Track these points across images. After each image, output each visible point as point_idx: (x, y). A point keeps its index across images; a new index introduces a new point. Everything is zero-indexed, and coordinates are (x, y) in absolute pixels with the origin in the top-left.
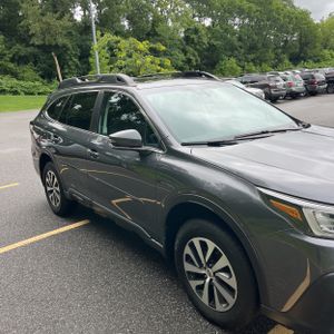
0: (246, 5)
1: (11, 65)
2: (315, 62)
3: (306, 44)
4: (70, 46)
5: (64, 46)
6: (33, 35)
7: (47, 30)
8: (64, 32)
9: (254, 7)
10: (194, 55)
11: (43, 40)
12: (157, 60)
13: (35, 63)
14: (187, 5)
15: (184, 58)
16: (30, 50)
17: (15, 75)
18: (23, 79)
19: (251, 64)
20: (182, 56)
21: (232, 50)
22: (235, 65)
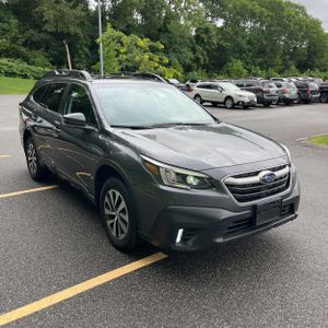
0: (258, 9)
1: (23, 50)
2: (321, 71)
3: (315, 53)
4: (81, 35)
5: (76, 35)
6: (46, 21)
7: (60, 18)
8: (77, 21)
9: (266, 12)
10: (203, 55)
11: (56, 27)
12: (156, 58)
13: (47, 49)
14: (201, 4)
15: (192, 56)
16: (42, 36)
17: (26, 59)
18: (33, 64)
19: (258, 68)
20: (190, 55)
21: (240, 52)
22: (241, 68)
